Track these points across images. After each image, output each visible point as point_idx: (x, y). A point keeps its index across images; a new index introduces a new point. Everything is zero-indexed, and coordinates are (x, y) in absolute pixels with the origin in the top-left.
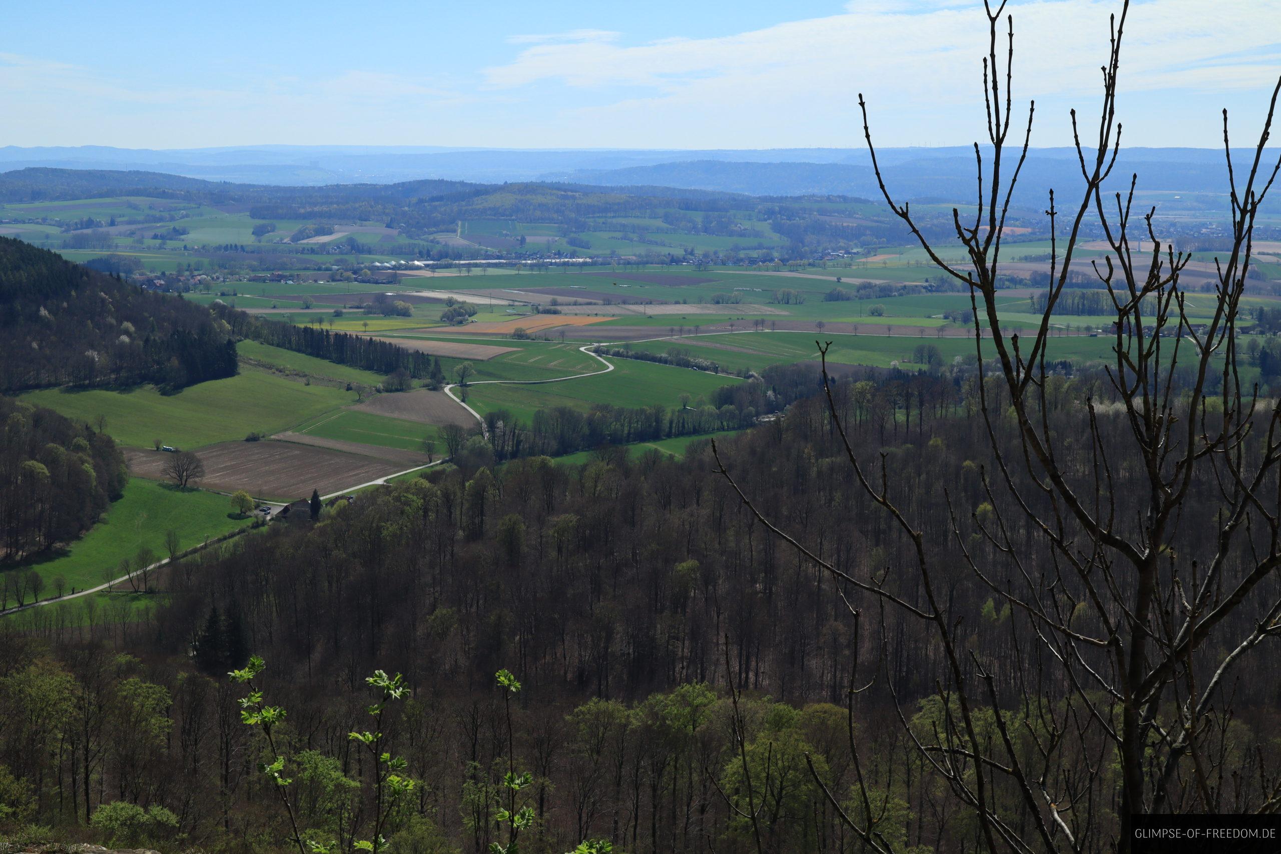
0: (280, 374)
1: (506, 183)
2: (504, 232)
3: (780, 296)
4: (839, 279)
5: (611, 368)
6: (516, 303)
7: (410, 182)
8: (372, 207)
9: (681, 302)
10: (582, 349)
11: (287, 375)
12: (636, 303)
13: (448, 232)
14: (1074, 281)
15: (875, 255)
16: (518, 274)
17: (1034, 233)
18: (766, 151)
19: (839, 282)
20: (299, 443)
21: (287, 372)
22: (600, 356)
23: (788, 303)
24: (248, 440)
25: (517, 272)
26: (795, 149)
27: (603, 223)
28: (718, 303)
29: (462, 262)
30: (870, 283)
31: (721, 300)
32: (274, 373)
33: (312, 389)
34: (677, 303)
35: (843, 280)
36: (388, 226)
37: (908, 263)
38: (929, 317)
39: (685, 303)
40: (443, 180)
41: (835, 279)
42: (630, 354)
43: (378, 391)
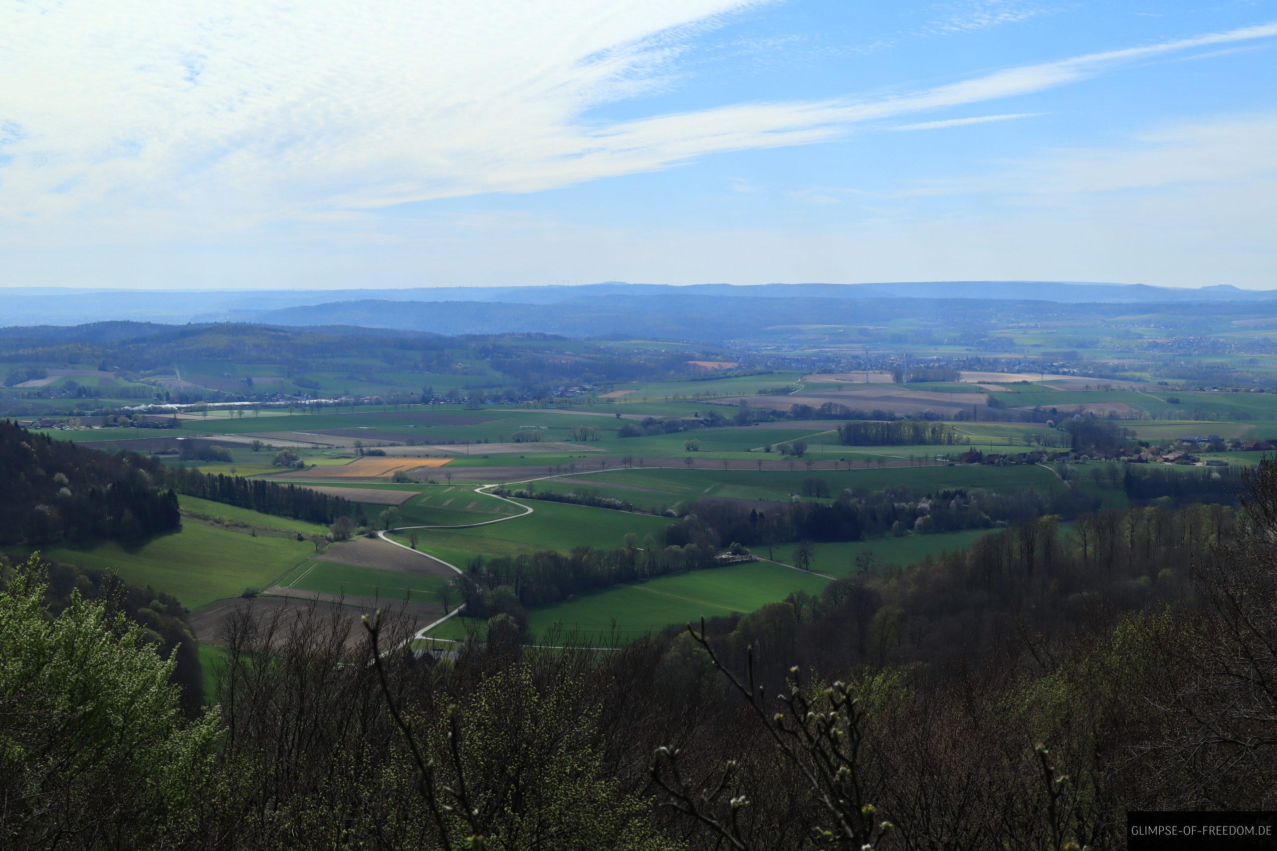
0: (219, 525)
1: (189, 323)
2: (226, 374)
3: (578, 433)
4: (618, 416)
5: (530, 510)
6: (320, 446)
7: (94, 324)
8: (79, 349)
9: (483, 441)
10: (478, 490)
11: (227, 526)
12: (439, 444)
13: (166, 374)
14: (833, 413)
15: (612, 391)
16: (291, 416)
17: (739, 367)
18: (407, 291)
19: (618, 417)
20: (297, 598)
21: (226, 523)
22: (506, 498)
23: (585, 440)
24: (243, 596)
25: (289, 414)
26: (437, 289)
27: (323, 363)
28: (518, 441)
29: (216, 404)
30: (650, 419)
31: (521, 439)
32: (213, 524)
33: (260, 539)
34: (479, 442)
35: (623, 416)
36: (102, 368)
37: (666, 399)
38: (749, 451)
39: (486, 442)
40: (128, 321)
41: (614, 415)
42: (534, 494)
43: (330, 540)
